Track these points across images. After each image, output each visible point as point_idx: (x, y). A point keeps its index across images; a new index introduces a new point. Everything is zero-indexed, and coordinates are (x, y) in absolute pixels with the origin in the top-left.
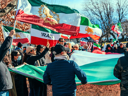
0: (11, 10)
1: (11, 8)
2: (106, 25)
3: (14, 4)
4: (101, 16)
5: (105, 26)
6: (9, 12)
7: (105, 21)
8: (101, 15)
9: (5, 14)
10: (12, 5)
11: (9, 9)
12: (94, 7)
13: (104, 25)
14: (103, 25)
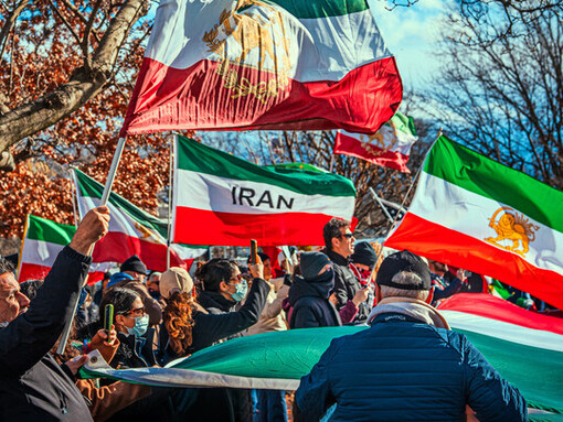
0: (87, 95)
1: (88, 86)
2: (555, 150)
3: (104, 68)
4: (530, 106)
5: (550, 153)
6: (81, 103)
7: (550, 131)
8: (528, 101)
9: (60, 115)
10: (95, 69)
11: (81, 93)
12: (491, 63)
13: (547, 150)
14: (539, 149)
